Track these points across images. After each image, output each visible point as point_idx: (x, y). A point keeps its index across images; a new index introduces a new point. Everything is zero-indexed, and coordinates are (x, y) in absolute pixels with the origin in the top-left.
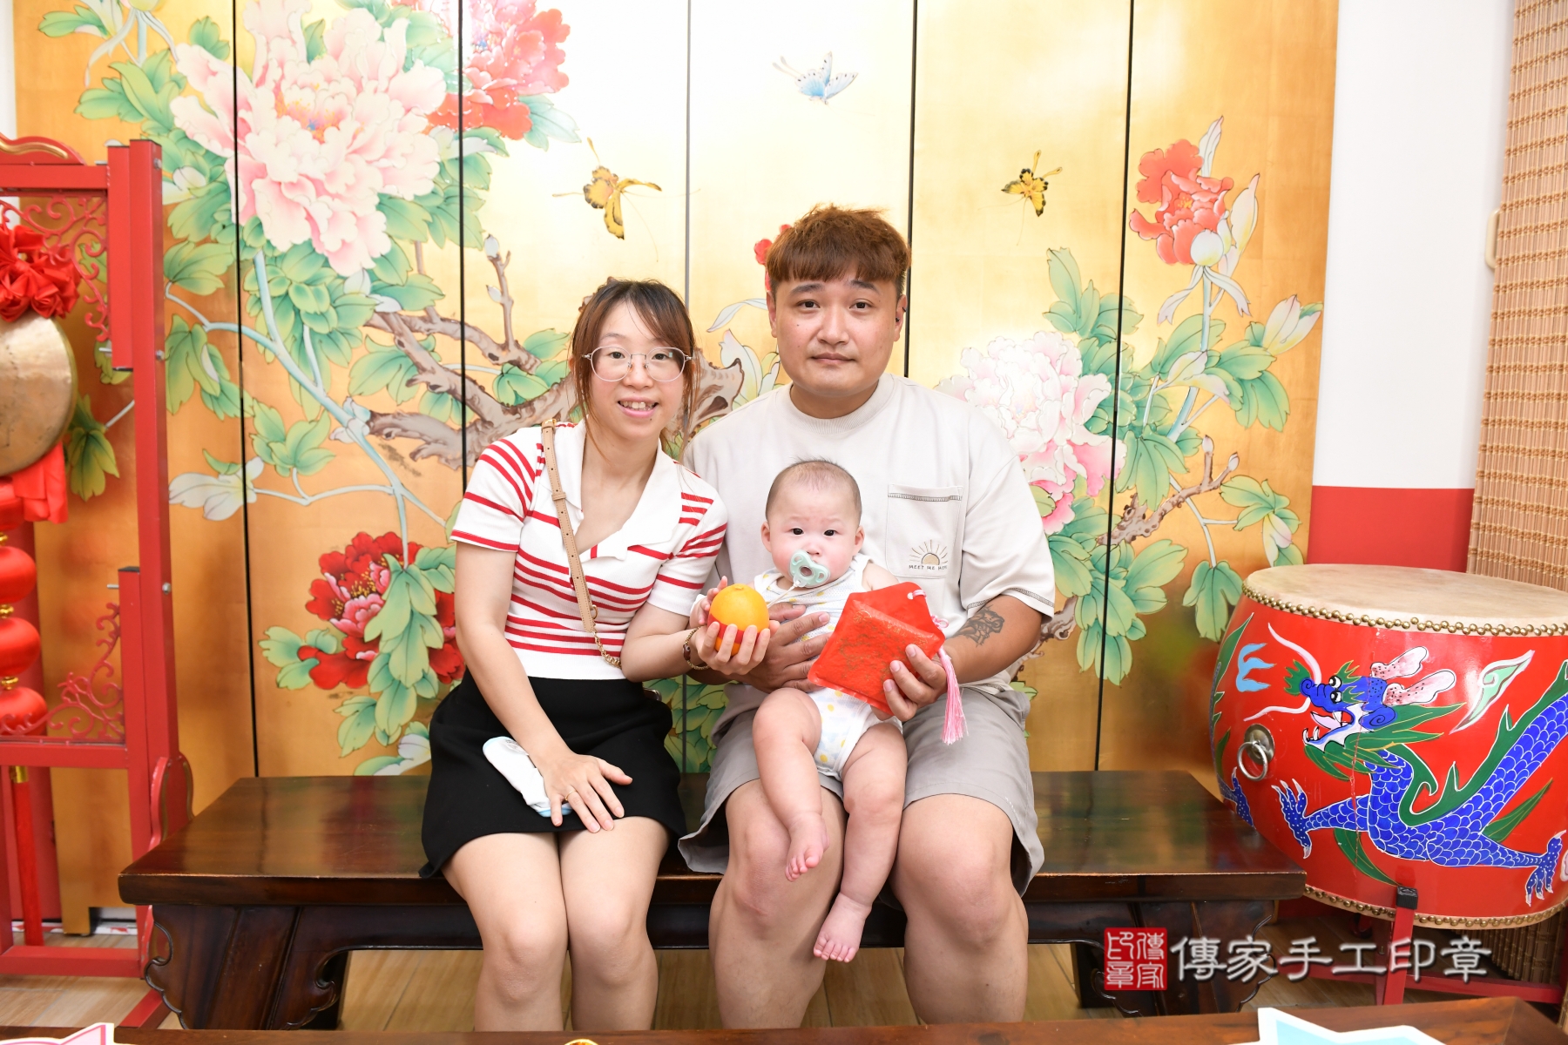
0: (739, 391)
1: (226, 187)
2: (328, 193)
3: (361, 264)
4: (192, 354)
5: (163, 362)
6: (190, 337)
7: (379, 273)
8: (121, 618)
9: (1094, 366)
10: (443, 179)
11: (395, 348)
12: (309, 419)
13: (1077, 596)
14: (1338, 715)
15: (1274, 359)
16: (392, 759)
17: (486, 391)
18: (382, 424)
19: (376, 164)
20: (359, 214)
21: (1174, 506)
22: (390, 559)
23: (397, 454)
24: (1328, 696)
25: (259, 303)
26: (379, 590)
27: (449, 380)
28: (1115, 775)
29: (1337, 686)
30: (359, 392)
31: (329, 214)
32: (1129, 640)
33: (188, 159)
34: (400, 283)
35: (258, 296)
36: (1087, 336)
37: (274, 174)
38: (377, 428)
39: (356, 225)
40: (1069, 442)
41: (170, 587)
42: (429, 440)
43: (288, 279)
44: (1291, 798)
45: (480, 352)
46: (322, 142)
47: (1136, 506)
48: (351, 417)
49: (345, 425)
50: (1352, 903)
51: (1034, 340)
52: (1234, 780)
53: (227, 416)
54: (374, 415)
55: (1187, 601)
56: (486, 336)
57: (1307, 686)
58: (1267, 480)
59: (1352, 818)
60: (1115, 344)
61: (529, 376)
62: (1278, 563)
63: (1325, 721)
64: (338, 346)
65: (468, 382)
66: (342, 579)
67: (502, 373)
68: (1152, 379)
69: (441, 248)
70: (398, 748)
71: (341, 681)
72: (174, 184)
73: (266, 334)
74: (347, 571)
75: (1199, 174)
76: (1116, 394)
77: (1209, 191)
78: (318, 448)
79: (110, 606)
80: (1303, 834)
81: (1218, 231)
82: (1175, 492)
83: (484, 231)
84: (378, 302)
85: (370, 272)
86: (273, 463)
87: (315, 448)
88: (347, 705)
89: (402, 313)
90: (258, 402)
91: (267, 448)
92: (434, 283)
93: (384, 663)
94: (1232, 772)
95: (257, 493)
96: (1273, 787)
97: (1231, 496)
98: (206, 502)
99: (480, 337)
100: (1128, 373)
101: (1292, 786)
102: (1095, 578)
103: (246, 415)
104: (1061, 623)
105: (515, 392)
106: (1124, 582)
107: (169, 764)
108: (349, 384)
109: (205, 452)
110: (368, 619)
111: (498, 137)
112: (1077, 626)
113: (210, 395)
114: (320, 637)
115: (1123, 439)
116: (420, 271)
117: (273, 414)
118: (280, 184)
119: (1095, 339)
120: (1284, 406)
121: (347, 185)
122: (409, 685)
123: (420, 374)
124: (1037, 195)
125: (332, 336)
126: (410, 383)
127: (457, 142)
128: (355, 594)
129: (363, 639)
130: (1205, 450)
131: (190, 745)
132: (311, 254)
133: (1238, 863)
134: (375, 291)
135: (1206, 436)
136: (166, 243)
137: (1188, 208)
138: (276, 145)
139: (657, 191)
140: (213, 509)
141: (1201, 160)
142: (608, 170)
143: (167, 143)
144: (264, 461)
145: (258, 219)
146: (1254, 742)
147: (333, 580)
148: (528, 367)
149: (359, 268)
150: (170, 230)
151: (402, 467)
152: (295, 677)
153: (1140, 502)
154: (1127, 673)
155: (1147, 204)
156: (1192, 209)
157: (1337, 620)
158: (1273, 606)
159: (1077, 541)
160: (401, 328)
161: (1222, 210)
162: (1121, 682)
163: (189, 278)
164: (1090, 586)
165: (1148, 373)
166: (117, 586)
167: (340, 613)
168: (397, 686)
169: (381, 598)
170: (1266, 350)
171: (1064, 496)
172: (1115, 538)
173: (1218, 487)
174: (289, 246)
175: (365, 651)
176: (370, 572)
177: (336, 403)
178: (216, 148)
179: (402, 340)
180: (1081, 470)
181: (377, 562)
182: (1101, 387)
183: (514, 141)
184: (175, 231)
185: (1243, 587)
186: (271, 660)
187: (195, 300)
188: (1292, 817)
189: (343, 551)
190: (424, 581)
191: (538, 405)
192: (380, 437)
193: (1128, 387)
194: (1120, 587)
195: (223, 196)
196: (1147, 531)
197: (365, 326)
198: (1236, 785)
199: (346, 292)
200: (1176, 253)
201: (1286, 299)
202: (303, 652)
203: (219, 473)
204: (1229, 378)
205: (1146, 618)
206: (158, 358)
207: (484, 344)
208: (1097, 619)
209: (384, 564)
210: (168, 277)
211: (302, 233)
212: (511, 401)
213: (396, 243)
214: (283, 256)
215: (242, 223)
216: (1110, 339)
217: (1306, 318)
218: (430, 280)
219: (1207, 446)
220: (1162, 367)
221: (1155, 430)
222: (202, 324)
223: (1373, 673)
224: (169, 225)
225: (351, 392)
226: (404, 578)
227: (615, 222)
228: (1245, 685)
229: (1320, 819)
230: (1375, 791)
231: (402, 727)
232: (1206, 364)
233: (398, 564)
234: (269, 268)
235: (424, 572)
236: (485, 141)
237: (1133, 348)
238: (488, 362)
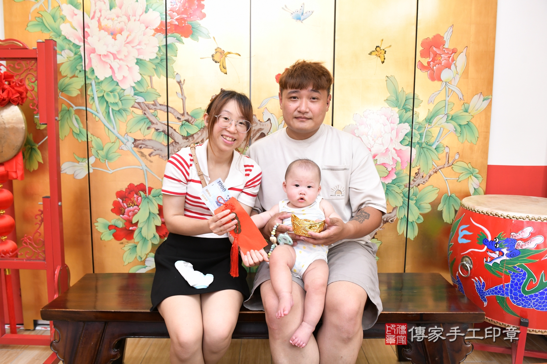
0: (270, 130)
1: (80, 57)
2: (118, 59)
3: (130, 85)
4: (69, 118)
5: (58, 121)
6: (68, 112)
7: (137, 88)
8: (44, 216)
9: (404, 120)
10: (160, 53)
11: (143, 115)
12: (112, 142)
13: (397, 207)
14: (497, 252)
15: (473, 117)
16: (143, 266)
17: (176, 131)
18: (138, 144)
19: (135, 47)
20: (129, 66)
21: (434, 173)
22: (142, 193)
23: (144, 155)
24: (494, 245)
25: (93, 99)
26: (138, 204)
27: (163, 127)
28: (411, 274)
29: (497, 241)
30: (130, 132)
31: (118, 66)
32: (417, 223)
33: (67, 46)
34: (145, 91)
35: (93, 96)
36: (401, 109)
37: (98, 52)
38: (136, 145)
39: (128, 70)
40: (394, 149)
41: (61, 203)
42: (156, 149)
43: (104, 90)
44: (479, 284)
45: (174, 117)
46: (115, 40)
47: (420, 173)
48: (127, 141)
49: (125, 144)
50: (503, 324)
51: (381, 110)
52: (457, 276)
53: (82, 141)
54: (135, 140)
55: (439, 208)
56: (176, 111)
57: (485, 241)
58: (470, 163)
59: (503, 292)
60: (412, 112)
61: (192, 125)
62: (474, 194)
63: (493, 255)
64: (122, 115)
65: (169, 128)
66: (124, 200)
67: (182, 124)
68: (426, 125)
69: (160, 78)
70: (145, 262)
71: (124, 238)
72: (62, 55)
73: (96, 110)
74: (126, 197)
75: (444, 47)
76: (412, 130)
77: (448, 53)
78: (115, 152)
79: (40, 210)
80: (484, 297)
81: (451, 69)
82: (435, 167)
83: (175, 72)
84: (136, 99)
85: (134, 87)
86: (99, 158)
87: (114, 152)
88: (126, 246)
89: (145, 102)
90: (93, 135)
91: (97, 153)
92: (157, 91)
93: (140, 231)
94: (456, 273)
95: (93, 169)
96: (472, 279)
97: (456, 169)
98: (75, 172)
99: (174, 111)
100: (417, 122)
101: (479, 279)
102: (404, 200)
103: (89, 140)
104: (391, 217)
105: (187, 131)
106: (415, 202)
107: (61, 268)
108: (126, 129)
109: (74, 154)
110: (134, 215)
111: (180, 37)
112: (397, 218)
113: (76, 133)
114: (116, 221)
115: (415, 147)
116: (152, 87)
117: (99, 140)
118: (100, 55)
119: (404, 110)
120: (477, 135)
121: (125, 55)
122: (149, 239)
123: (152, 125)
124: (382, 56)
125: (120, 111)
126: (148, 128)
127: (165, 39)
128: (129, 206)
129: (132, 222)
130: (446, 152)
131: (69, 261)
132: (112, 81)
133: (459, 309)
134: (135, 94)
135: (447, 146)
136: (59, 77)
137: (440, 60)
138: (99, 41)
139: (239, 56)
140: (77, 175)
141: (445, 42)
142: (221, 49)
143: (59, 41)
144: (95, 157)
145: (92, 68)
146: (465, 262)
147: (121, 201)
148: (191, 122)
149: (129, 86)
150: (60, 73)
151: (146, 159)
152: (107, 236)
153: (421, 171)
154: (416, 236)
155: (424, 58)
156: (441, 60)
157: (497, 216)
158: (472, 211)
159: (397, 186)
160: (145, 108)
161: (453, 60)
162: (414, 239)
163: (68, 90)
164: (402, 203)
165: (424, 123)
166: (42, 203)
167: (123, 213)
168: (144, 240)
169: (138, 207)
170: (470, 113)
171: (392, 169)
172: (412, 185)
173: (451, 165)
174: (104, 78)
175: (133, 227)
176: (134, 198)
177: (122, 136)
178: (77, 42)
179: (145, 112)
180: (399, 159)
181: (137, 194)
182: (406, 128)
183: (186, 38)
184: (62, 73)
185: (461, 203)
186: (99, 230)
187: (70, 98)
188: (480, 291)
189: (124, 190)
190: (154, 201)
191: (195, 136)
192: (137, 148)
193: (417, 128)
194: (414, 203)
195: (79, 60)
196: (424, 182)
197: (132, 107)
198: (458, 278)
199: (125, 95)
200: (435, 77)
201: (478, 94)
202: (110, 227)
203: (79, 162)
204: (456, 124)
205: (423, 215)
206: (56, 120)
207: (175, 114)
208: (405, 215)
209: (139, 195)
210: (60, 90)
211: (109, 73)
212: (186, 135)
213: (143, 76)
214: (102, 82)
215: (87, 70)
216: (410, 110)
217: (485, 101)
218: (155, 90)
219: (447, 150)
220: (430, 120)
221: (427, 144)
222: (72, 107)
223: (511, 237)
224: (60, 71)
225: (127, 132)
226: (147, 200)
227: (223, 67)
228: (461, 241)
229: (490, 292)
230: (512, 282)
231: (146, 255)
232: (447, 119)
233: (144, 195)
234: (97, 86)
235: (154, 198)
236: (176, 38)
237: (419, 113)
238: (177, 120)
